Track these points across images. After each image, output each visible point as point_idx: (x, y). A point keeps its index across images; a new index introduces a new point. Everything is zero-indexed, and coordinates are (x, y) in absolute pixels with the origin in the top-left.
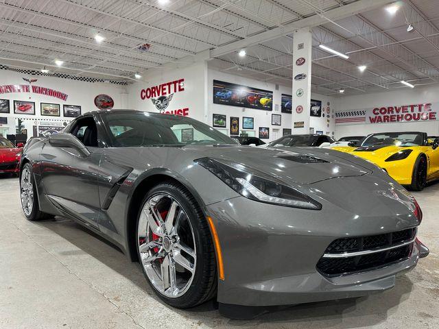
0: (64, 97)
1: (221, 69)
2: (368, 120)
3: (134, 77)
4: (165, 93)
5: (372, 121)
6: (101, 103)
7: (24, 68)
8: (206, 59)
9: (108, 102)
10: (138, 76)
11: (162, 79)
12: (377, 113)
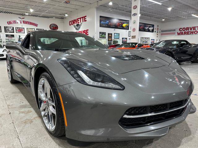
0: (36, 25)
1: (104, 11)
2: (176, 34)
3: (65, 15)
4: (79, 23)
5: (179, 34)
6: (52, 28)
7: (19, 13)
8: (95, 6)
9: (56, 27)
10: (66, 15)
11: (78, 16)
12: (181, 31)
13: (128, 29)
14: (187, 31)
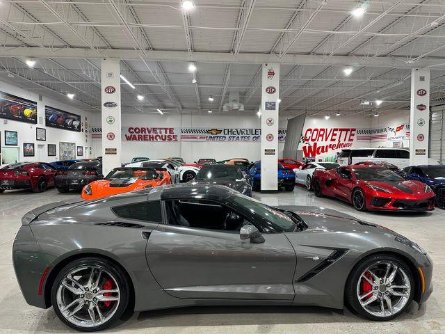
2: (125, 138)
5: (128, 138)
12: (132, 132)
13: (35, 122)
14: (143, 135)
